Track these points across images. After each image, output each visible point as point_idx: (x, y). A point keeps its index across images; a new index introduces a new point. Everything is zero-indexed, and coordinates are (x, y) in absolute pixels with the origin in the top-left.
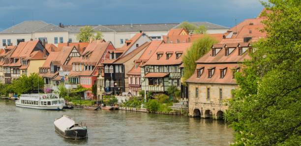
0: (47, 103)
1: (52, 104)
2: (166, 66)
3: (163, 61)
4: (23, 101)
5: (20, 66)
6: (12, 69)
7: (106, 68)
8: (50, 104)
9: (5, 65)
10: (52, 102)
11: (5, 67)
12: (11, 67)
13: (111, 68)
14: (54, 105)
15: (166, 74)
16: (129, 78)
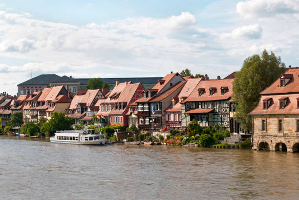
0: (88, 139)
1: (95, 139)
2: (210, 101)
3: (207, 96)
4: (59, 138)
5: (47, 109)
6: (38, 112)
7: (140, 106)
8: (92, 140)
9: (31, 108)
10: (94, 137)
11: (31, 110)
12: (37, 110)
13: (146, 106)
14: (97, 140)
15: (210, 110)
16: (167, 116)
